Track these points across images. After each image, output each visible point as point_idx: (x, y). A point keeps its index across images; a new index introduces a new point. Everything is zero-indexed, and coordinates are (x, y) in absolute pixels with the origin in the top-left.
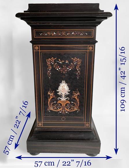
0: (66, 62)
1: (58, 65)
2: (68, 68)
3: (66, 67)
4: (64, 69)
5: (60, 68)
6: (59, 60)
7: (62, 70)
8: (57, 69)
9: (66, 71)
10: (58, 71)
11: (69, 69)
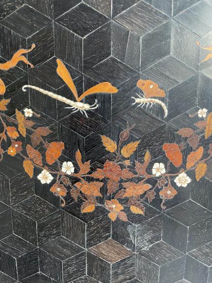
0: (140, 100)
1: (45, 131)
2: (159, 169)
3: (138, 155)
4: (110, 171)
5: (68, 168)
6: (62, 71)
7: (92, 190)
8: (45, 177)
9: (133, 191)
10: (56, 200)
11: (173, 171)
